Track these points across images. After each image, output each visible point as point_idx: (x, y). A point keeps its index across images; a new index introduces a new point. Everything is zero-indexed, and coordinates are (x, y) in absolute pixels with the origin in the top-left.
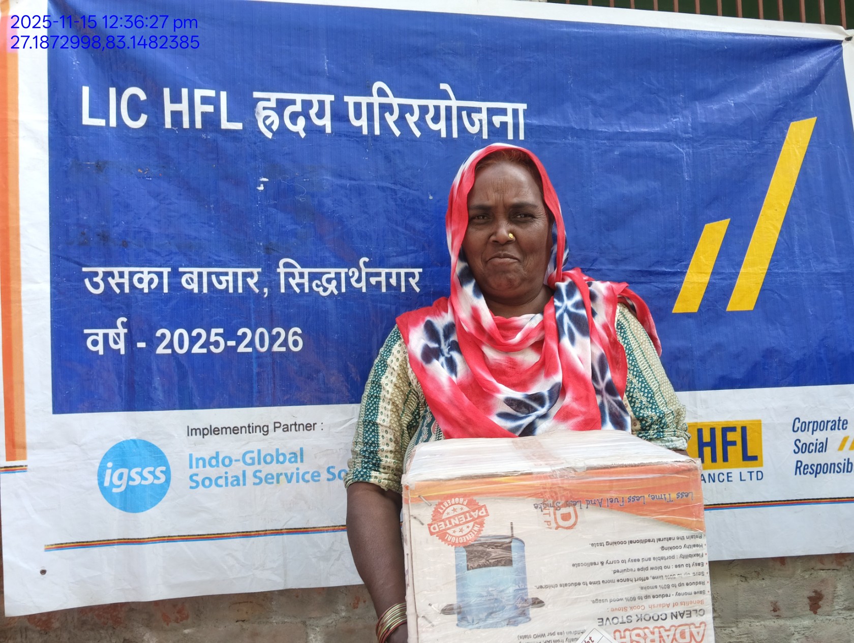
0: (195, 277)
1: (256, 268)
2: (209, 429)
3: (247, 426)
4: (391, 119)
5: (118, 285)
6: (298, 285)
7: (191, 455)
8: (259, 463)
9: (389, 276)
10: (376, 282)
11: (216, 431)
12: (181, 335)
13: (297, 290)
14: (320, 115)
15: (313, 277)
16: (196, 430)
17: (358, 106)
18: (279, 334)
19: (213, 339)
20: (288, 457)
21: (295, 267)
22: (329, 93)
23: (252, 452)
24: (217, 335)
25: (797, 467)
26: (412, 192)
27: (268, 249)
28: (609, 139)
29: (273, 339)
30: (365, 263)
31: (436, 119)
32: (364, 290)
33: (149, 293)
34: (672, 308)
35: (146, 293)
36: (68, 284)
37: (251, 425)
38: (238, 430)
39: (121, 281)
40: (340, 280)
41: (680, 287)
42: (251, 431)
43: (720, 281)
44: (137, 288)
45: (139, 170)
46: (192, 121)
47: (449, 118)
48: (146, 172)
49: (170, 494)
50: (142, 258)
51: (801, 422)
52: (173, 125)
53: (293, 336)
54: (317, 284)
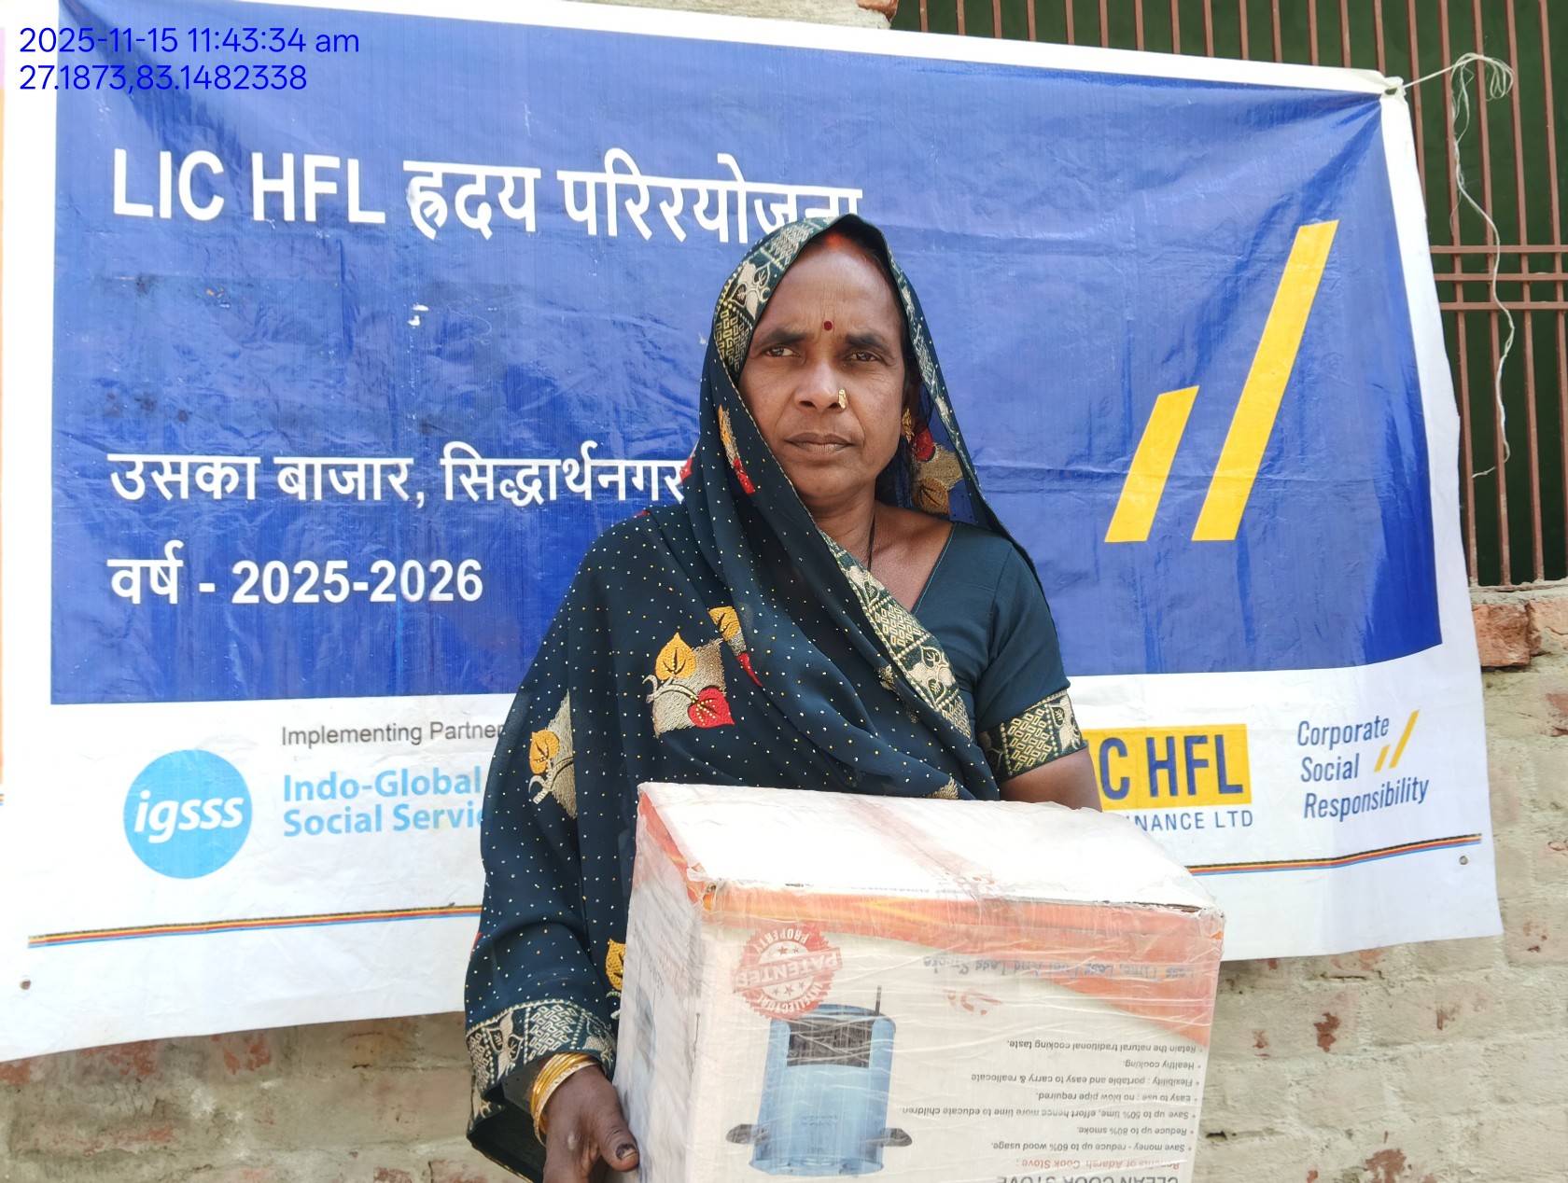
0: (301, 473)
1: (404, 456)
2: (320, 731)
3: (384, 728)
4: (636, 211)
5: (169, 485)
6: (476, 487)
7: (287, 779)
8: (405, 793)
9: (630, 473)
10: (610, 483)
11: (332, 737)
12: (276, 573)
13: (475, 497)
14: (517, 201)
15: (501, 474)
16: (297, 734)
17: (580, 188)
18: (441, 571)
19: (329, 578)
20: (454, 782)
21: (470, 456)
22: (531, 165)
23: (393, 773)
24: (336, 571)
25: (1308, 805)
26: (671, 331)
27: (425, 426)
28: (1000, 252)
29: (432, 580)
30: (590, 450)
31: (711, 211)
32: (588, 497)
33: (224, 499)
34: (1105, 533)
35: (217, 500)
36: (82, 481)
37: (392, 727)
38: (369, 735)
39: (175, 478)
40: (548, 480)
41: (1117, 499)
42: (391, 737)
43: (1181, 491)
44: (202, 491)
45: (209, 292)
46: (300, 210)
47: (732, 211)
48: (220, 296)
49: (250, 844)
50: (212, 441)
51: (1311, 728)
52: (266, 215)
53: (466, 574)
54: (508, 486)
